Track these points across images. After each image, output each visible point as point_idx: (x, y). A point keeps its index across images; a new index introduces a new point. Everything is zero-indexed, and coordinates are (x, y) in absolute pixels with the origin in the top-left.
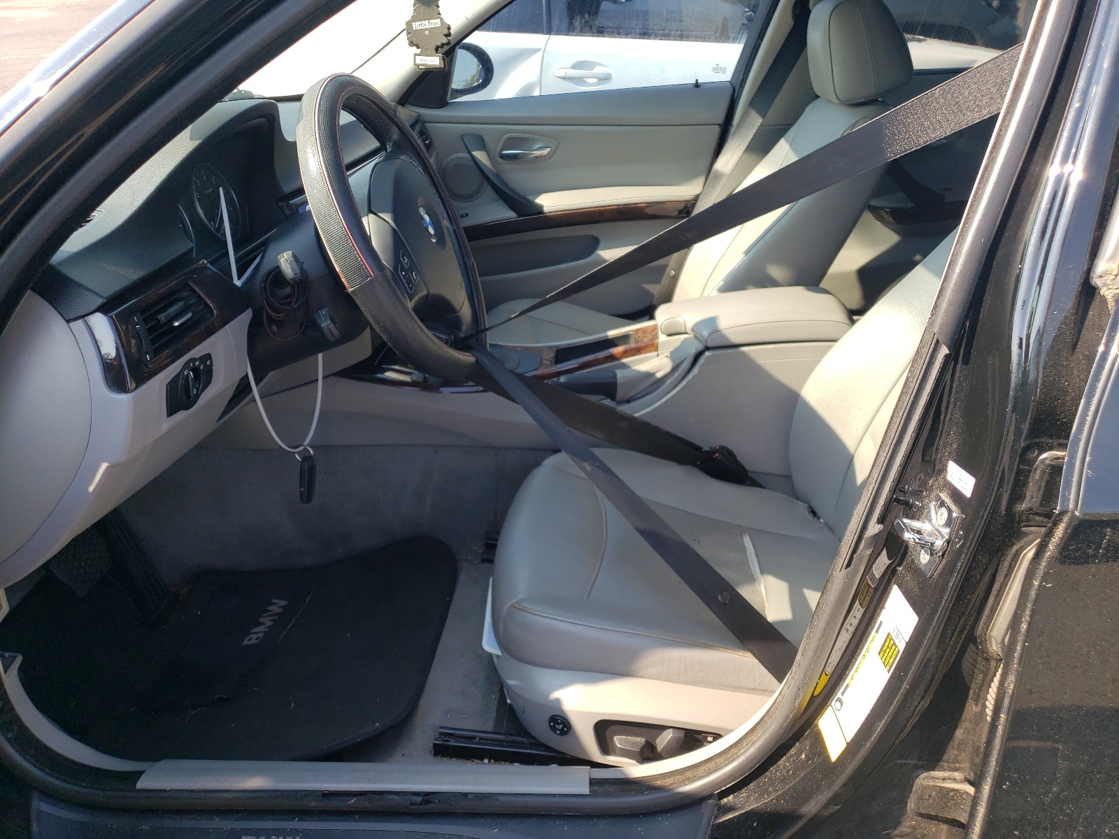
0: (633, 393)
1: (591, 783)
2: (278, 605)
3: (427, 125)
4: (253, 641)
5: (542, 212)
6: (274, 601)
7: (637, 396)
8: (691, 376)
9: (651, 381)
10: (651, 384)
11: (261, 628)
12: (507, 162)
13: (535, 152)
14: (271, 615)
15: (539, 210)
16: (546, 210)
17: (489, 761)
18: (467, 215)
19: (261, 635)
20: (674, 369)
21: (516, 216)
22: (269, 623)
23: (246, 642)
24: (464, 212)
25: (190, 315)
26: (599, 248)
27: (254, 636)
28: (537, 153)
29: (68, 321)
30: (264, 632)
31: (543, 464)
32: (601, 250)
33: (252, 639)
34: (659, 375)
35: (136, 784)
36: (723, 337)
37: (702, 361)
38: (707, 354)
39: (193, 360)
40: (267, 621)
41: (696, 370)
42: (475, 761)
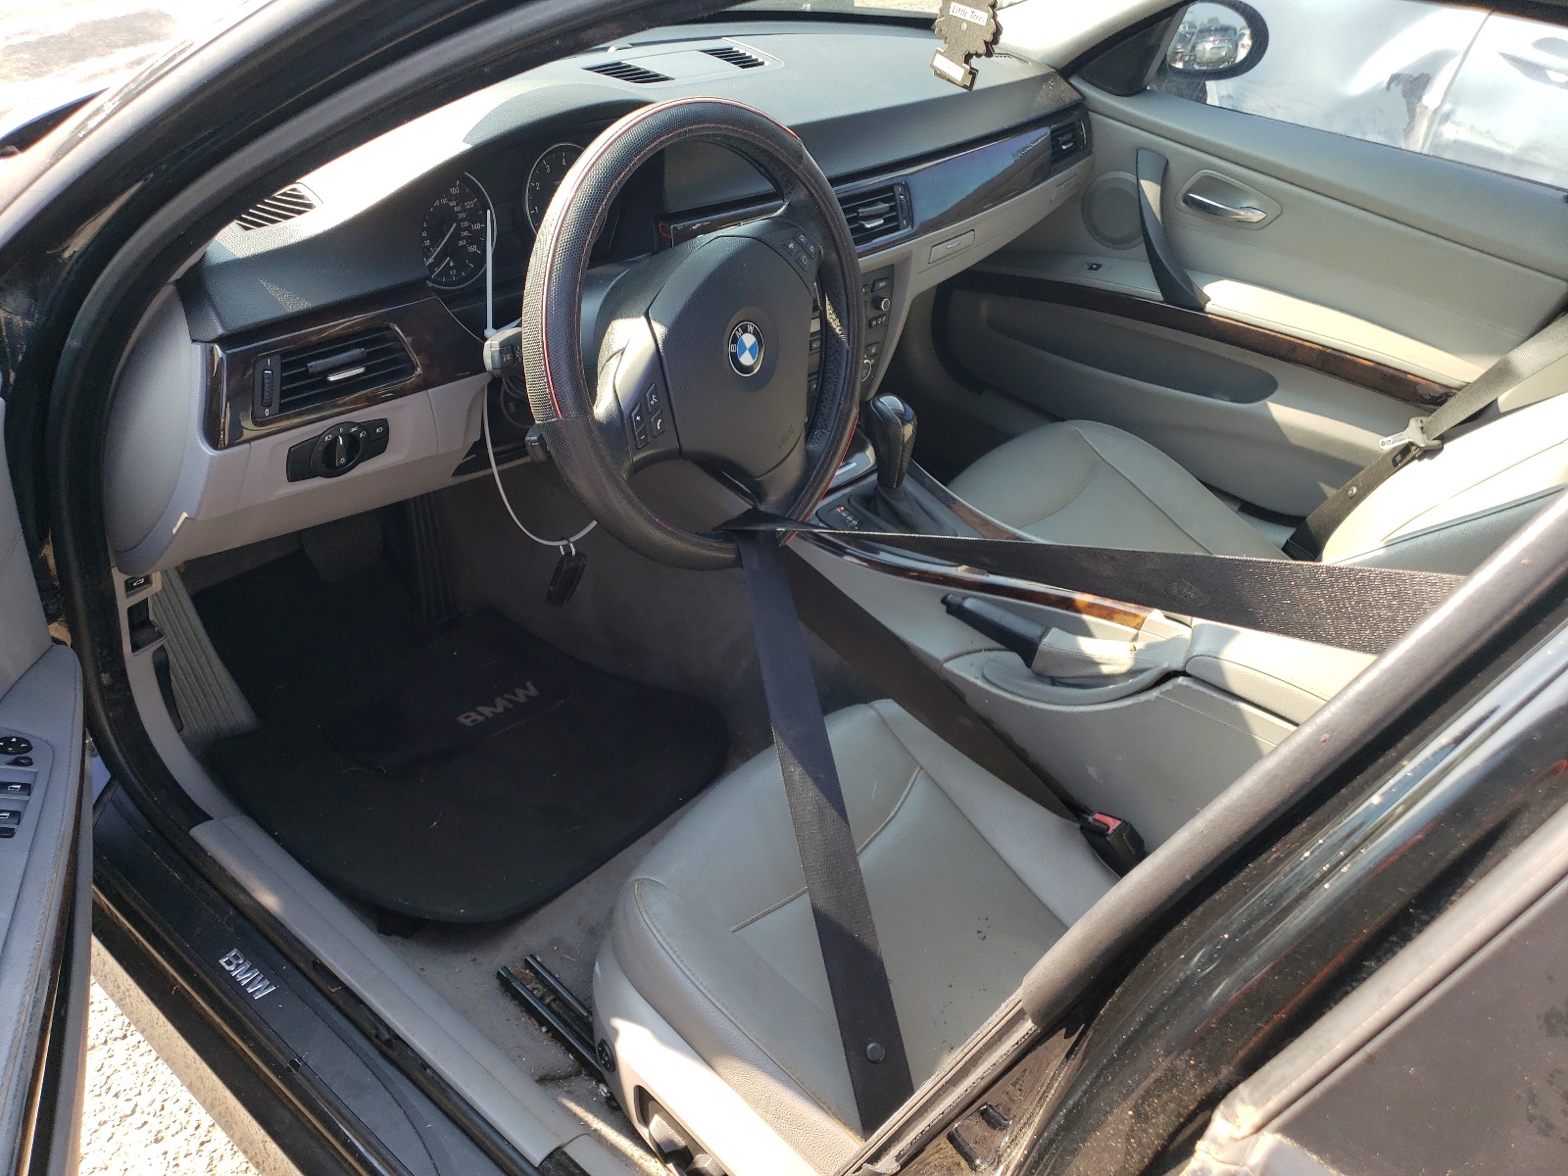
0: (1057, 673)
1: (550, 1156)
2: (524, 694)
3: (1090, 113)
4: (468, 722)
5: (1202, 309)
6: (529, 684)
7: (1066, 681)
8: (1143, 698)
9: (1089, 671)
10: (1087, 677)
11: (487, 711)
12: (1190, 210)
13: (1242, 213)
14: (510, 701)
15: (1198, 304)
16: (1209, 307)
17: (547, 1032)
18: (1099, 266)
19: (481, 719)
20: (1132, 673)
21: (1162, 299)
22: (500, 710)
23: (461, 719)
24: (1099, 261)
25: (361, 370)
26: (1271, 397)
27: (474, 715)
28: (1243, 214)
29: (194, 341)
30: (487, 717)
31: (872, 703)
32: (1272, 402)
33: (467, 720)
34: (1106, 670)
35: (192, 827)
36: (1218, 670)
37: (1168, 686)
38: (1181, 680)
39: (352, 424)
40: (501, 705)
41: (1154, 693)
42: (533, 1020)
